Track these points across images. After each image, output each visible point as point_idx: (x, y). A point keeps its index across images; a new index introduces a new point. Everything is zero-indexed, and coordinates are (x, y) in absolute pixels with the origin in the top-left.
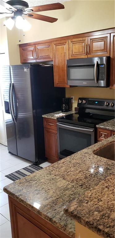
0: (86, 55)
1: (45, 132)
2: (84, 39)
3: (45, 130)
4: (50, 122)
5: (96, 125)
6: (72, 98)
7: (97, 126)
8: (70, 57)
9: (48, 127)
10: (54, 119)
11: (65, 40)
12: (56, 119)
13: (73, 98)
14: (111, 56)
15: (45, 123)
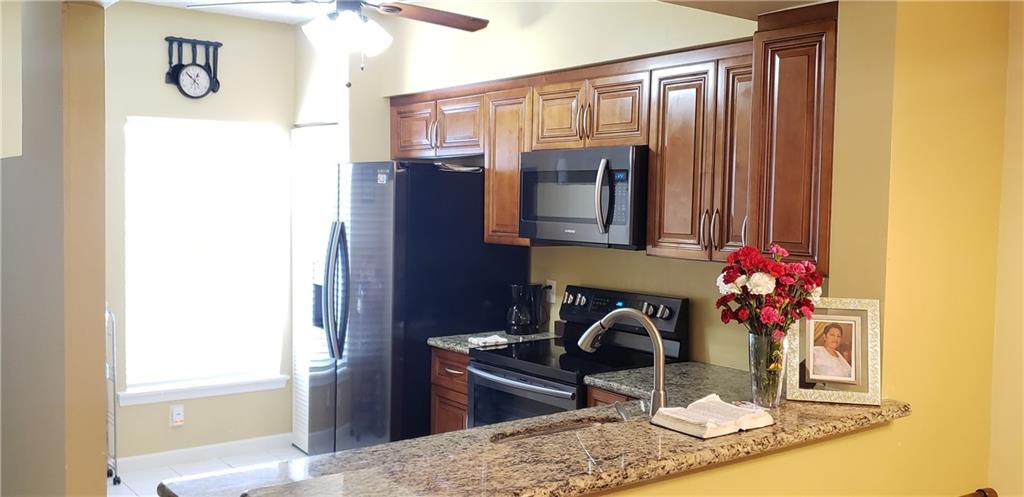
0: (581, 138)
1: (435, 402)
2: (576, 86)
3: (433, 392)
4: (451, 363)
5: (583, 377)
6: (550, 287)
7: (588, 380)
8: (534, 143)
9: (445, 382)
10: (461, 354)
11: (522, 87)
12: (468, 351)
13: (554, 287)
14: (652, 146)
15: (436, 368)
